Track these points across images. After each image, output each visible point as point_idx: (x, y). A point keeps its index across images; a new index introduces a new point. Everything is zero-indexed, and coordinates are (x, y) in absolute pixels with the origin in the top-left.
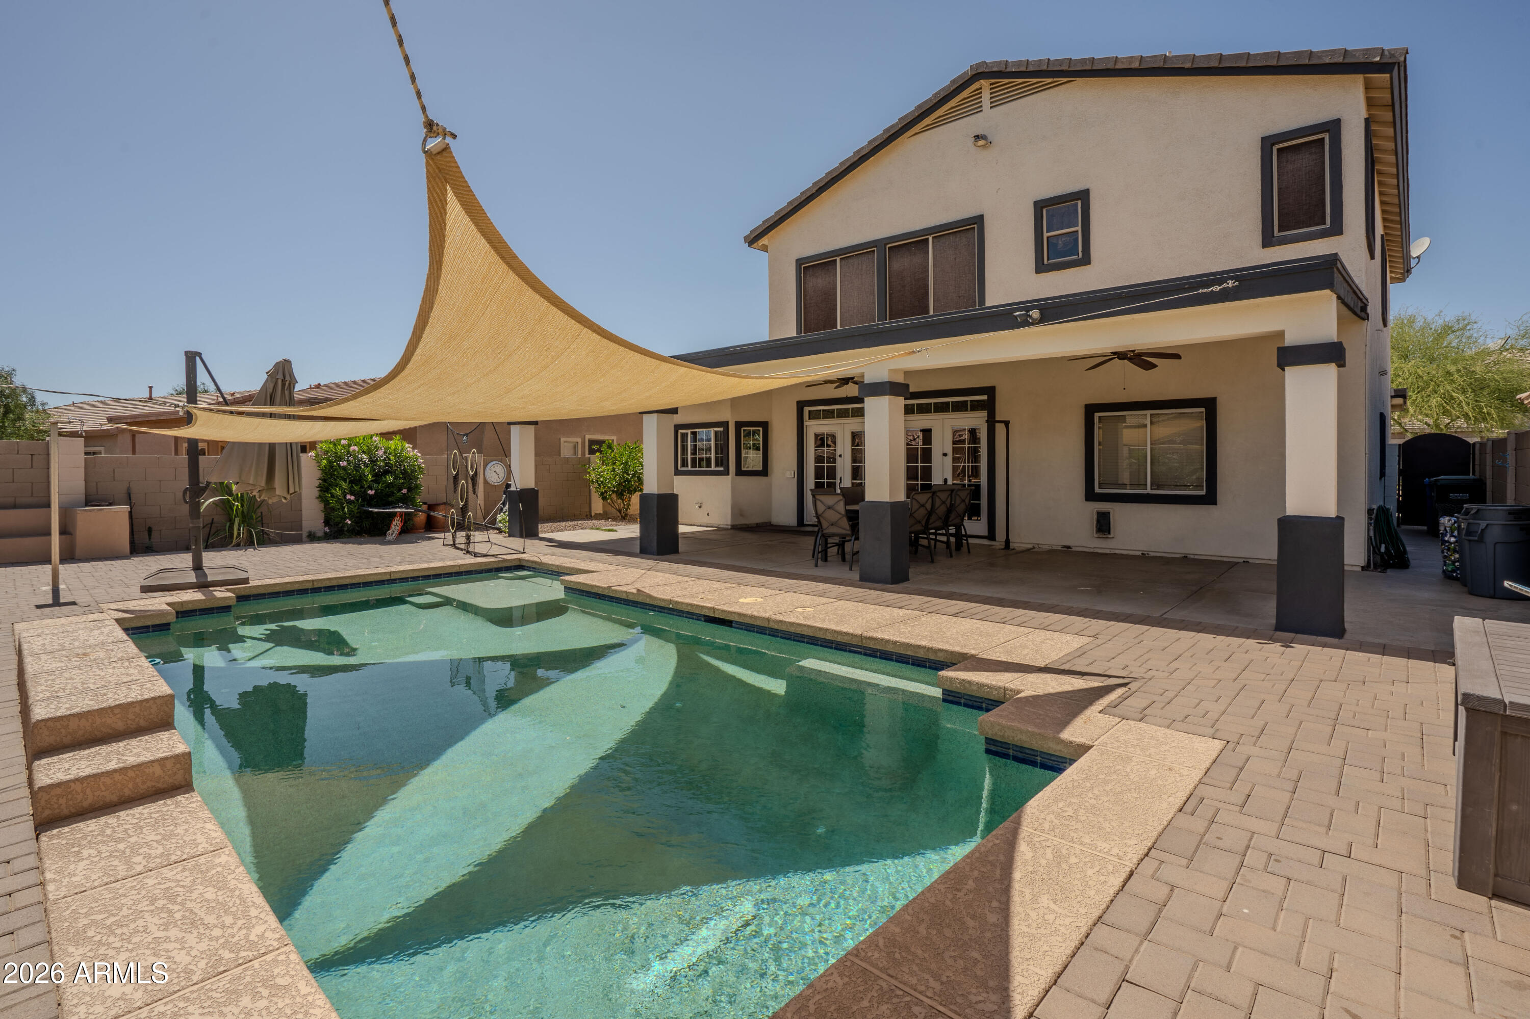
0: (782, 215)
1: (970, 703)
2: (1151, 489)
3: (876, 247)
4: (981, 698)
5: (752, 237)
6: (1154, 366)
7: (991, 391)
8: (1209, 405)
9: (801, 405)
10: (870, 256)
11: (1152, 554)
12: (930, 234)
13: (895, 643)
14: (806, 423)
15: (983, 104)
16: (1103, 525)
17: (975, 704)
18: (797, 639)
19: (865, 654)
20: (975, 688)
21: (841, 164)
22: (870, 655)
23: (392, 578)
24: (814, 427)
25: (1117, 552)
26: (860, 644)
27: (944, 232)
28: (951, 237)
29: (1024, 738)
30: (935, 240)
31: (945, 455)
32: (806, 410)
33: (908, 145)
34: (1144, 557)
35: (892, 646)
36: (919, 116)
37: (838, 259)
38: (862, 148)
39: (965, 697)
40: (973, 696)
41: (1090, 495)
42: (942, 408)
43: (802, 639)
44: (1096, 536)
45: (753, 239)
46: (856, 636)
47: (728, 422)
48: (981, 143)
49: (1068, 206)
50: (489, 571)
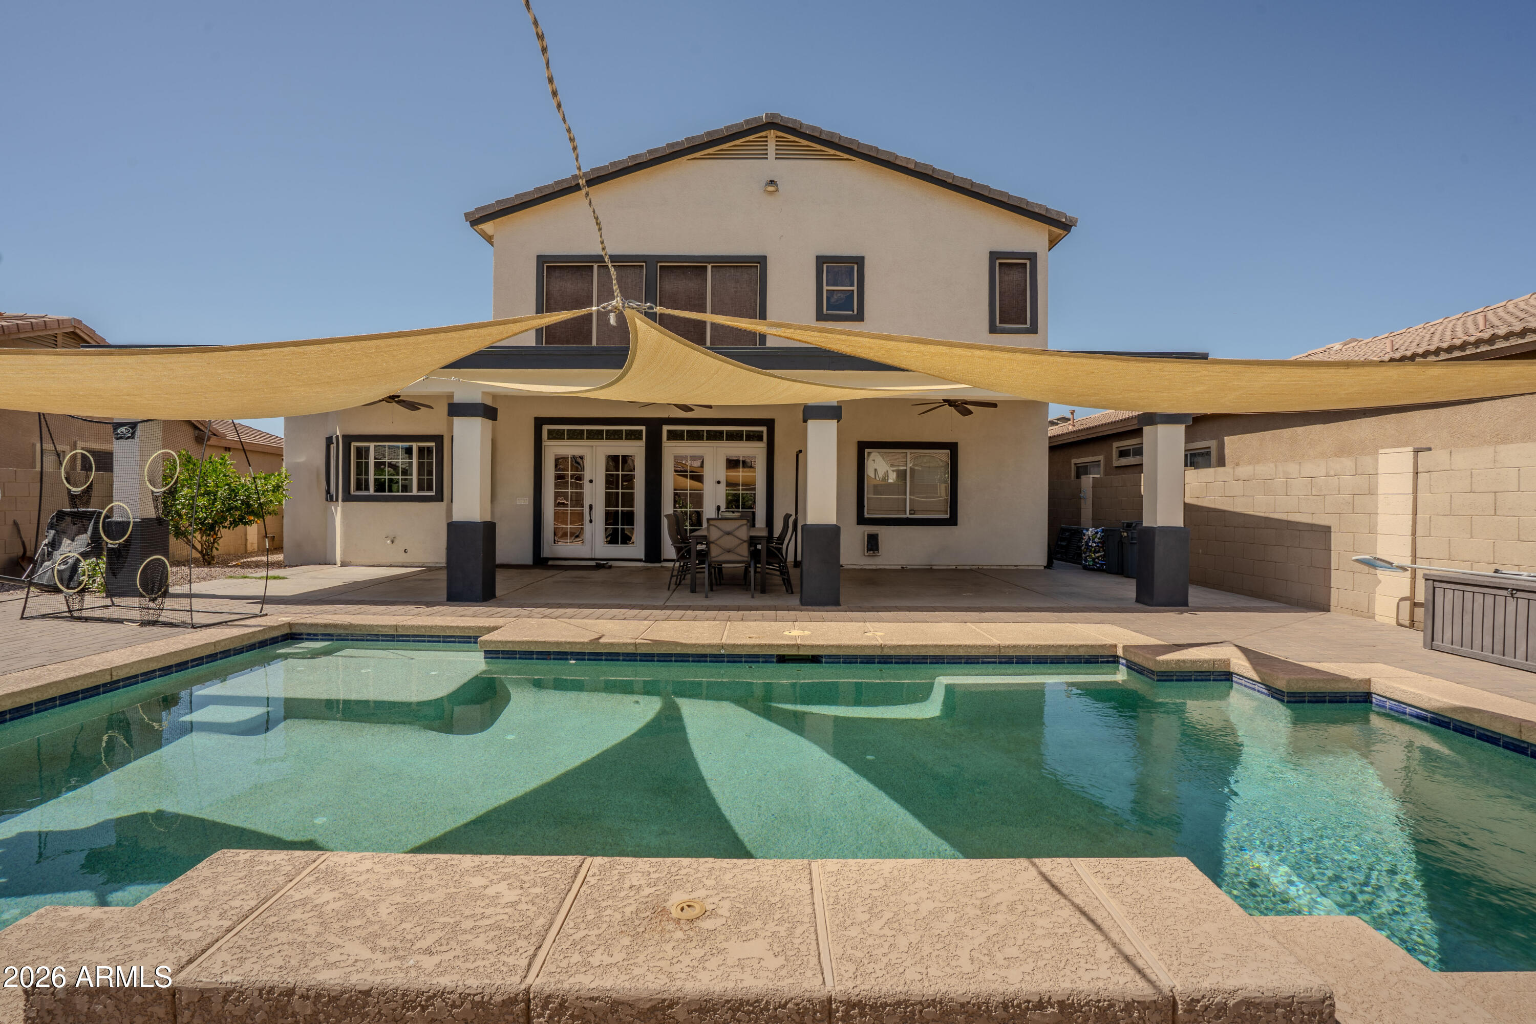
0: (524, 200)
1: (1182, 678)
2: (910, 514)
3: (645, 262)
4: (1191, 672)
5: (477, 216)
6: (970, 413)
7: (770, 424)
8: (952, 447)
9: (539, 422)
10: (637, 271)
11: (909, 567)
12: (709, 263)
13: (1035, 647)
14: (544, 443)
15: (769, 152)
16: (873, 544)
17: (1186, 678)
18: (917, 661)
19: (1000, 663)
20: (1188, 665)
21: (612, 164)
22: (1006, 663)
23: (115, 678)
24: (554, 449)
25: (882, 567)
26: (998, 654)
27: (725, 263)
28: (732, 270)
29: (1321, 685)
30: (714, 269)
31: (719, 482)
32: (546, 428)
33: (684, 167)
34: (903, 569)
35: (1032, 650)
36: (707, 142)
37: (595, 266)
38: (639, 155)
39: (1177, 674)
40: (1184, 672)
41: (861, 520)
42: (715, 436)
43: (924, 661)
44: (866, 554)
45: (477, 219)
46: (993, 647)
47: (442, 436)
48: (771, 189)
49: (841, 267)
50: (251, 647)
